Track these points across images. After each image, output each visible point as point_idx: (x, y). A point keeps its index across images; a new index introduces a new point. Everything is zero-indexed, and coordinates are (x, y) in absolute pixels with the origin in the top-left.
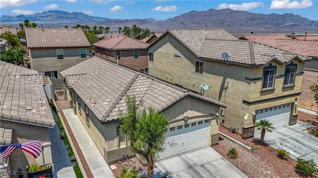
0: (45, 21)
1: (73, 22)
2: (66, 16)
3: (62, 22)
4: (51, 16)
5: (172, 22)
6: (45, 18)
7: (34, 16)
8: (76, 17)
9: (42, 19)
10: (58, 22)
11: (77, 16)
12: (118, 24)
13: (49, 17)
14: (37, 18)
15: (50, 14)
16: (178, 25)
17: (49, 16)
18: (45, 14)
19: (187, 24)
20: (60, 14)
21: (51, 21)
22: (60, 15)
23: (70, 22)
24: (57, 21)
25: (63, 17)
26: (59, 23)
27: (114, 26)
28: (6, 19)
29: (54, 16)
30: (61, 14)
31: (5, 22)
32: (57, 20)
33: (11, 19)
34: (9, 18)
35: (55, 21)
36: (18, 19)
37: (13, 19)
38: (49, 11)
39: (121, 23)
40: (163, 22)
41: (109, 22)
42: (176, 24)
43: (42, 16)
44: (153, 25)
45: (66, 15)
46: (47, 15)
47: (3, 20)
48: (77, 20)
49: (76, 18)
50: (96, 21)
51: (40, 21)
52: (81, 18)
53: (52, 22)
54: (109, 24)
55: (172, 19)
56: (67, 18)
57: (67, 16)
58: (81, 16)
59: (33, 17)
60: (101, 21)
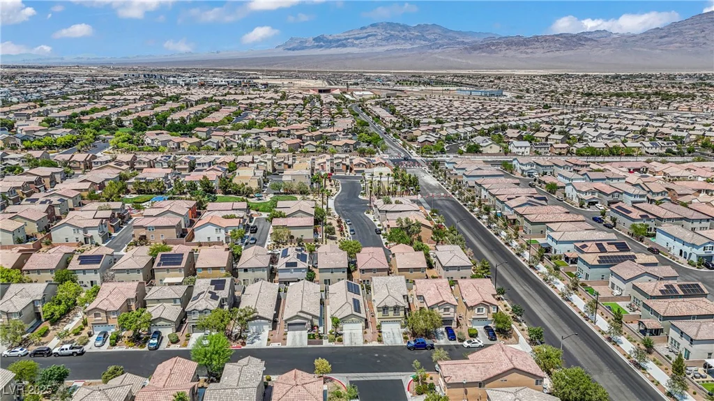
0: (361, 47)
1: (414, 46)
2: (403, 34)
3: (395, 47)
4: (375, 35)
5: (661, 38)
6: (363, 40)
7: (344, 37)
8: (423, 36)
9: (357, 42)
10: (385, 48)
11: (425, 34)
12: (514, 47)
13: (371, 38)
14: (349, 40)
15: (372, 30)
16: (678, 45)
17: (369, 36)
18: (364, 31)
19: (704, 44)
20: (392, 30)
21: (373, 46)
22: (392, 32)
23: (410, 47)
24: (385, 45)
25: (397, 38)
26: (387, 50)
27: (503, 52)
29: (381, 33)
30: (395, 31)
31: (293, 50)
32: (384, 43)
33: (304, 45)
34: (301, 42)
35: (381, 45)
36: (316, 44)
37: (307, 44)
38: (372, 25)
39: (522, 45)
40: (634, 39)
41: (493, 45)
42: (671, 43)
43: (357, 36)
44: (603, 49)
45: (403, 31)
46: (366, 35)
47: (291, 47)
48: (424, 43)
49: (423, 38)
50: (465, 43)
51: (353, 46)
52: (432, 37)
53: (374, 48)
54: (493, 48)
55: (662, 29)
56: (405, 38)
57: (405, 33)
58: (434, 33)
59: (341, 40)
60: (476, 42)
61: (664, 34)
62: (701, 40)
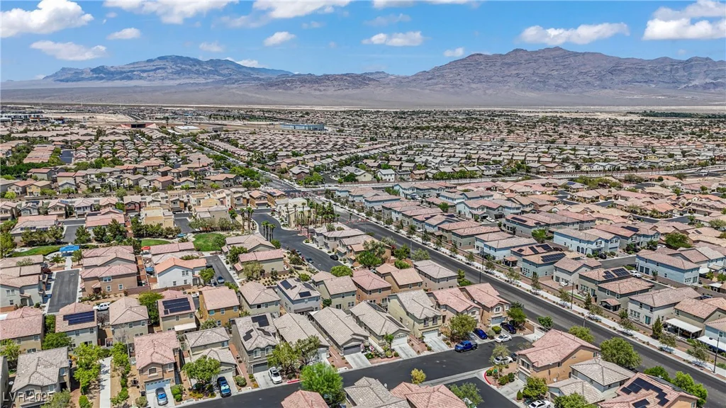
0: (150, 80)
1: (209, 81)
2: (195, 68)
3: (187, 81)
4: (164, 68)
5: (428, 80)
6: (151, 74)
7: (128, 70)
8: (217, 71)
9: (145, 75)
10: (177, 82)
11: (218, 69)
12: (308, 85)
13: (160, 71)
14: (135, 73)
15: (161, 63)
16: (441, 86)
17: (159, 69)
18: (152, 64)
19: (461, 85)
20: (182, 64)
21: (163, 79)
22: (183, 66)
23: (204, 81)
24: (176, 79)
25: (190, 72)
26: (180, 84)
27: (298, 89)
28: (69, 76)
29: (171, 67)
30: (185, 64)
31: (67, 81)
32: (175, 76)
33: (80, 76)
34: (76, 73)
35: (173, 79)
36: (95, 75)
37: (83, 76)
38: (161, 58)
39: (315, 83)
40: (407, 80)
41: (289, 82)
42: (436, 84)
43: (144, 68)
44: (384, 88)
45: (195, 66)
46: (154, 68)
47: (63, 78)
48: (218, 77)
49: (215, 72)
50: (260, 80)
51: (141, 79)
52: (226, 72)
53: (164, 81)
54: (288, 85)
55: (428, 73)
56: (198, 72)
57: (198, 67)
58: (228, 68)
59: (125, 72)
60: (271, 78)
61: (430, 77)
62: (458, 82)
